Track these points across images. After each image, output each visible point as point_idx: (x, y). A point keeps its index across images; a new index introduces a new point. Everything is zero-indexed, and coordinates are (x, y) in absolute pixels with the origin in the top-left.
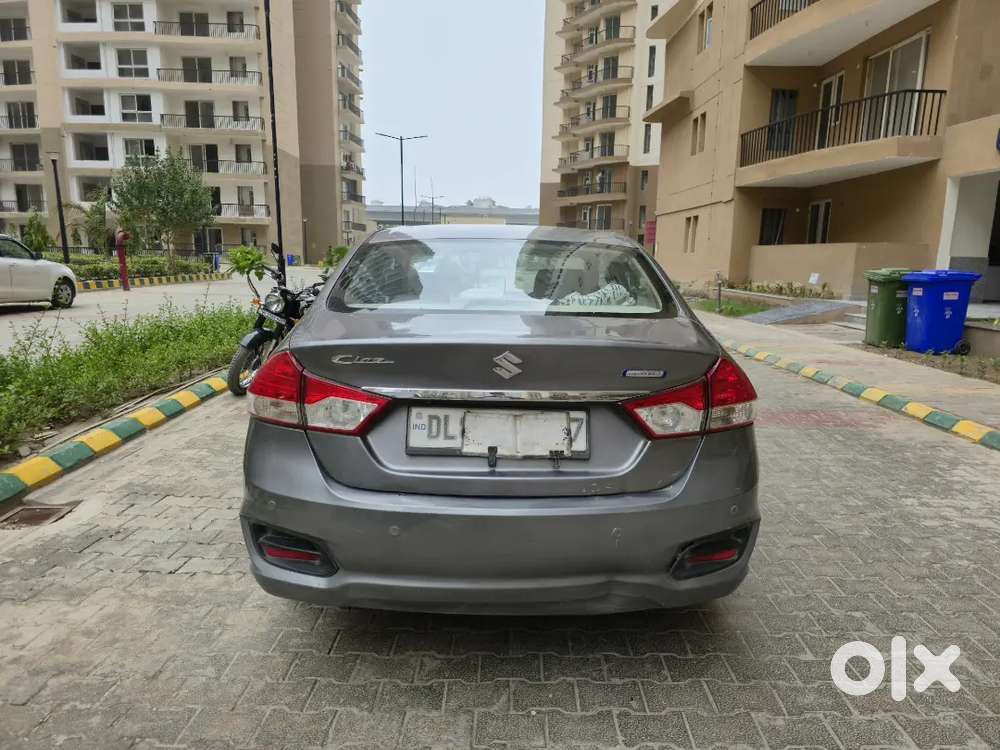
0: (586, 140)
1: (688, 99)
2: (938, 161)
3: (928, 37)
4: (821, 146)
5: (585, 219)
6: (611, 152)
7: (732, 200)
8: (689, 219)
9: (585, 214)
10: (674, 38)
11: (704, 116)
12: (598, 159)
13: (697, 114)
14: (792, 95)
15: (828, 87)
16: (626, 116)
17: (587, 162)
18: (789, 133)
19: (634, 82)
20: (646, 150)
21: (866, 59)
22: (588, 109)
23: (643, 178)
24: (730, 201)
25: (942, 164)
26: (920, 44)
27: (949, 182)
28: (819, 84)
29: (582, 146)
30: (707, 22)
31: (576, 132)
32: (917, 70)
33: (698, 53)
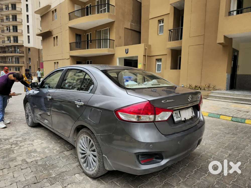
0: (8, 37)
1: (51, 32)
2: (115, 54)
3: (109, 29)
4: (88, 48)
5: (10, 60)
6: (17, 42)
7: (69, 59)
8: (55, 63)
9: (10, 59)
10: (44, 15)
11: (57, 37)
12: (12, 43)
13: (54, 36)
14: (80, 35)
15: (88, 35)
16: (21, 32)
17: (8, 44)
18: (80, 44)
19: (23, 23)
20: (29, 42)
21: (96, 31)
22: (7, 28)
23: (29, 50)
24: (68, 59)
25: (115, 55)
26: (108, 30)
27: (117, 58)
28: (85, 34)
29: (6, 39)
30: (55, 14)
31: (3, 34)
32: (108, 35)
33: (53, 21)
